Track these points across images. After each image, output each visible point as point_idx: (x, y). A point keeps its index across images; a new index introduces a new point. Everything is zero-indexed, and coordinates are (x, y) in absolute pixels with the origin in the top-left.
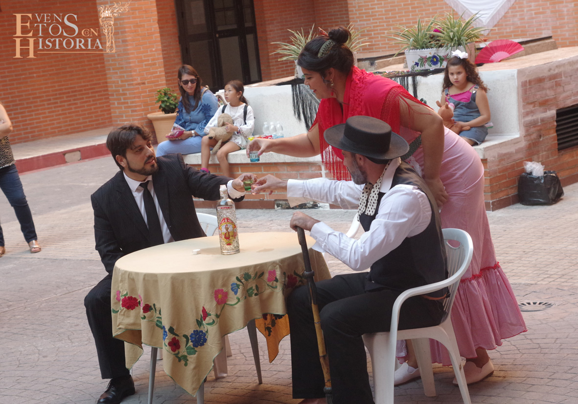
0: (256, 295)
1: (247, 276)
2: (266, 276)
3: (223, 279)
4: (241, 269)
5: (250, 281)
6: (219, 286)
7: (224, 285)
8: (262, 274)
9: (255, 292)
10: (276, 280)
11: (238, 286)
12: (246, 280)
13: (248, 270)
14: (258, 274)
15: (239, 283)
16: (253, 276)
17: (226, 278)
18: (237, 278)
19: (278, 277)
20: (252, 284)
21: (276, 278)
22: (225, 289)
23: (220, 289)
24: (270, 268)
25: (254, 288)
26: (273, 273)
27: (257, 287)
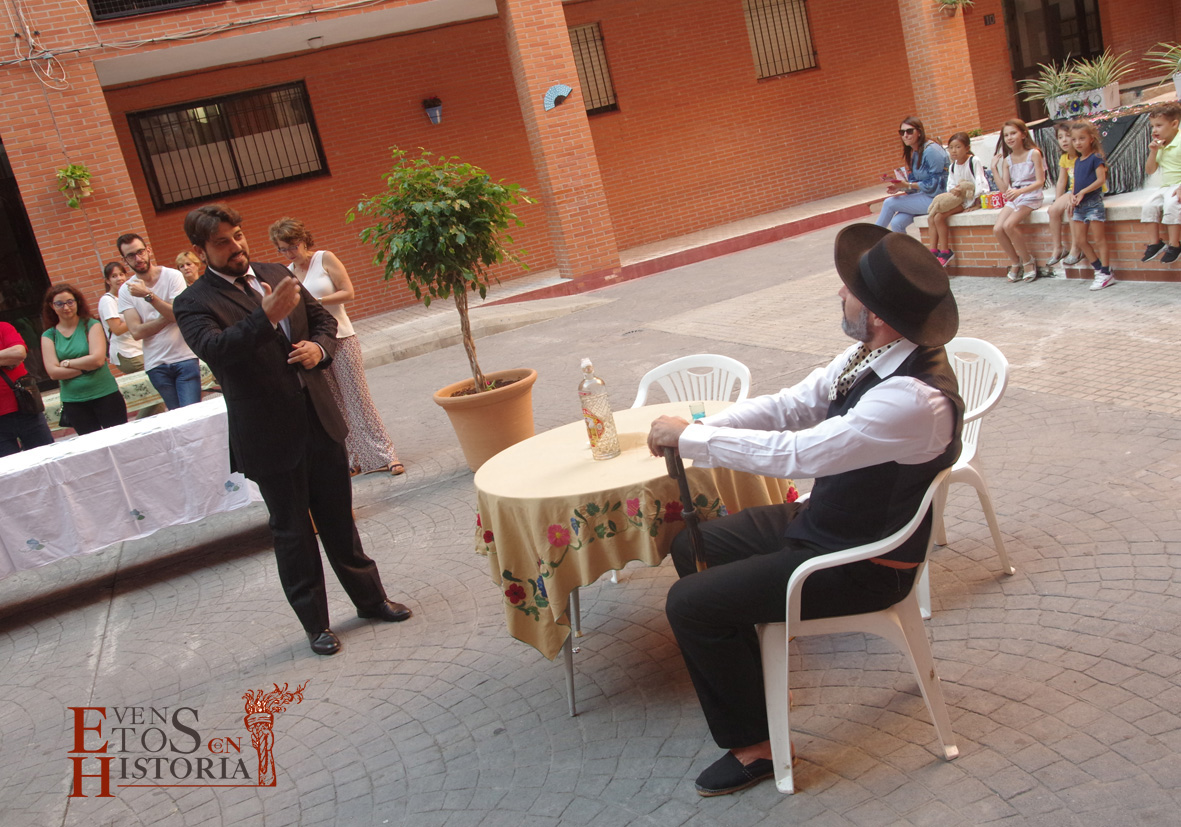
0: (609, 535)
1: (592, 509)
2: (625, 507)
3: (558, 511)
4: (582, 497)
5: (598, 515)
6: (554, 521)
7: (562, 519)
8: (618, 505)
9: (609, 531)
10: (640, 515)
11: (578, 523)
12: (592, 514)
13: (594, 499)
14: (612, 505)
15: (578, 519)
16: (601, 508)
17: (562, 511)
18: (576, 511)
19: (642, 510)
20: (602, 520)
21: (639, 510)
22: (563, 526)
23: (557, 524)
24: (629, 496)
25: (606, 525)
26: (635, 503)
27: (612, 524)
